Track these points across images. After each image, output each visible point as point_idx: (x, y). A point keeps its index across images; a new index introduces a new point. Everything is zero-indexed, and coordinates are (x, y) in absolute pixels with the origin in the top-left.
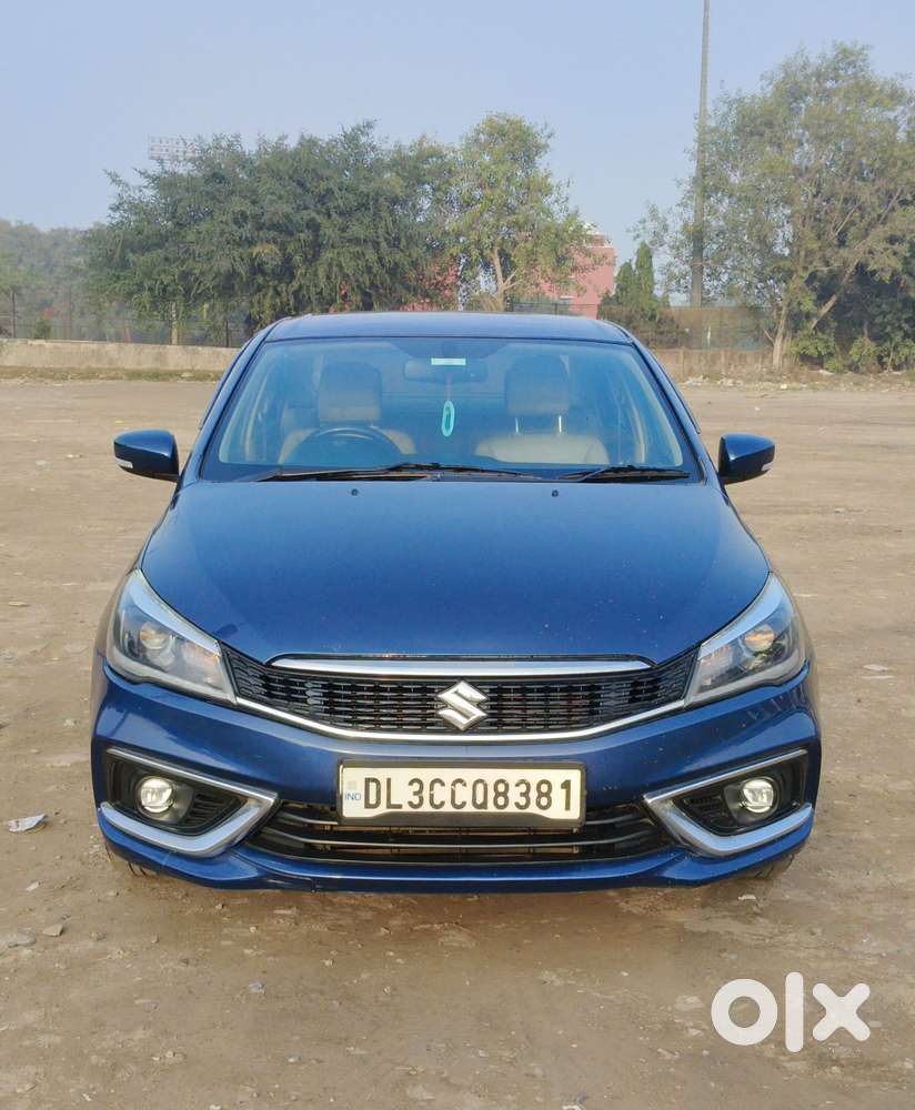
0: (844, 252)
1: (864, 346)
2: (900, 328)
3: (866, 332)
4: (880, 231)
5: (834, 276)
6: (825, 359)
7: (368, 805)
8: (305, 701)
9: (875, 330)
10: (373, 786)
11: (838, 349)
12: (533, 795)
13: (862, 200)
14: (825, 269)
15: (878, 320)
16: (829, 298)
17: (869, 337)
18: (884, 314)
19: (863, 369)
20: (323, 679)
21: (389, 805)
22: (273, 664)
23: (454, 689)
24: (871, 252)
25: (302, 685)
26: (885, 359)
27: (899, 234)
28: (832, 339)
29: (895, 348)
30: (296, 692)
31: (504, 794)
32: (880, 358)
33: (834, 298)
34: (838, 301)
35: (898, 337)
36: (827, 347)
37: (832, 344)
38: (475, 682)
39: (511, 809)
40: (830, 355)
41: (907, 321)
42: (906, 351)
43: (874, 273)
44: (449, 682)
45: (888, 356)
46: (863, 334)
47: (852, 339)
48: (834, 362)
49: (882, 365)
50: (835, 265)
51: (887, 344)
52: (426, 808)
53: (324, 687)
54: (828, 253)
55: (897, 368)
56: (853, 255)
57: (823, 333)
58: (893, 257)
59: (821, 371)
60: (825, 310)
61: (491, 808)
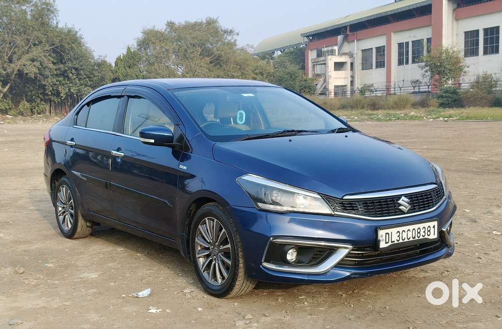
0: (12, 65)
1: (24, 105)
2: (39, 97)
3: (25, 99)
4: (27, 56)
5: (8, 75)
6: (8, 111)
7: (386, 243)
8: (358, 209)
9: (29, 98)
10: (387, 235)
11: (13, 106)
12: (426, 232)
13: (17, 43)
14: (4, 72)
15: (29, 93)
16: (7, 85)
17: (26, 100)
18: (31, 91)
19: (25, 114)
20: (362, 201)
21: (392, 242)
22: (344, 198)
23: (401, 199)
24: (24, 65)
25: (355, 204)
26: (34, 110)
27: (36, 58)
28: (10, 102)
29: (37, 105)
30: (354, 207)
31: (419, 233)
32: (31, 110)
33: (9, 85)
34: (11, 86)
35: (38, 101)
36: (9, 105)
37: (10, 104)
38: (406, 196)
39: (421, 237)
40: (10, 109)
41: (41, 94)
42: (42, 106)
43: (27, 74)
44: (399, 197)
45: (35, 108)
46: (23, 99)
47: (19, 102)
48: (12, 112)
49: (33, 113)
50: (9, 70)
51: (34, 104)
52: (401, 241)
53: (363, 204)
54: (5, 65)
55: (39, 114)
56: (15, 67)
57: (6, 99)
58: (34, 68)
59: (7, 116)
60: (6, 90)
61: (417, 238)
